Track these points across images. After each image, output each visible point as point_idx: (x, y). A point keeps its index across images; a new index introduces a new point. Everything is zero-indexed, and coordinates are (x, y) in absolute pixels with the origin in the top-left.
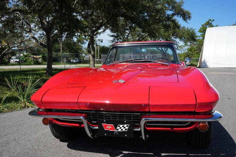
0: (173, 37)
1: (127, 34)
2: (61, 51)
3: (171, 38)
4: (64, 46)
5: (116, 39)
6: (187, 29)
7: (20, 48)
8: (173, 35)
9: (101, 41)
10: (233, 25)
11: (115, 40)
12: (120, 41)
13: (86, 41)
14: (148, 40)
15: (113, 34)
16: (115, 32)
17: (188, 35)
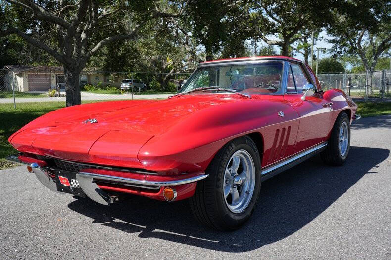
1: (358, 36)
5: (338, 47)
7: (190, 68)
9: (322, 51)
13: (296, 52)
16: (337, 35)
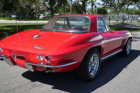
2: (71, 11)
4: (73, 8)
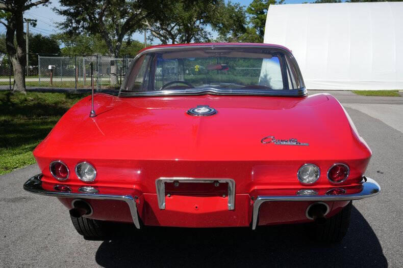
0: (198, 21)
3: (194, 23)
5: (73, 21)
6: (229, 5)
8: (199, 18)
9: (31, 24)
10: (316, 2)
11: (72, 23)
12: (83, 26)
14: (143, 26)
15: (65, 8)
16: (69, 5)
17: (231, 17)
